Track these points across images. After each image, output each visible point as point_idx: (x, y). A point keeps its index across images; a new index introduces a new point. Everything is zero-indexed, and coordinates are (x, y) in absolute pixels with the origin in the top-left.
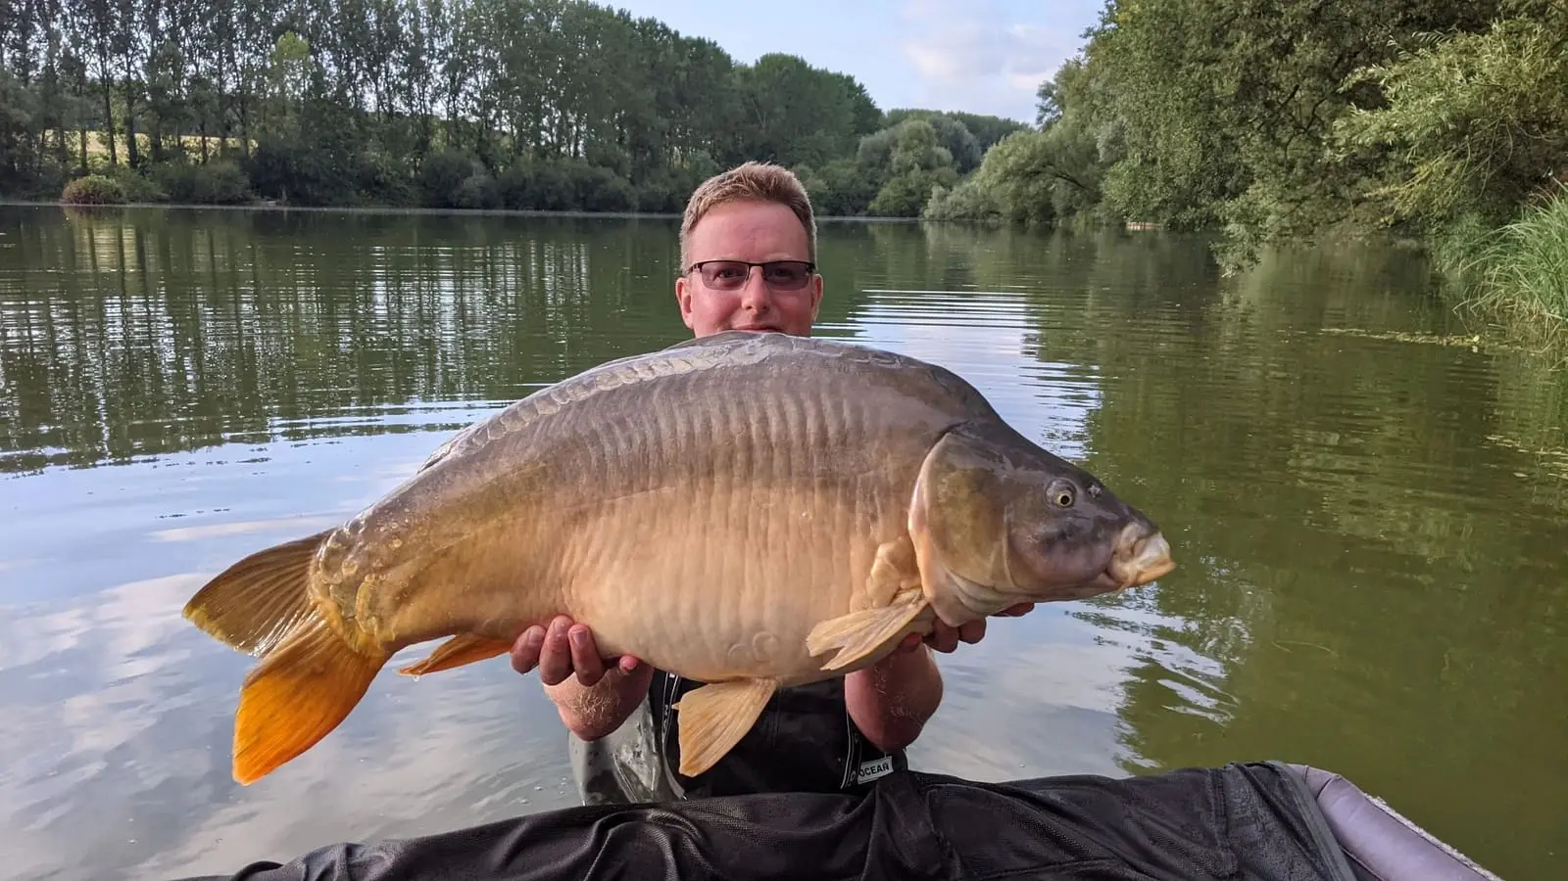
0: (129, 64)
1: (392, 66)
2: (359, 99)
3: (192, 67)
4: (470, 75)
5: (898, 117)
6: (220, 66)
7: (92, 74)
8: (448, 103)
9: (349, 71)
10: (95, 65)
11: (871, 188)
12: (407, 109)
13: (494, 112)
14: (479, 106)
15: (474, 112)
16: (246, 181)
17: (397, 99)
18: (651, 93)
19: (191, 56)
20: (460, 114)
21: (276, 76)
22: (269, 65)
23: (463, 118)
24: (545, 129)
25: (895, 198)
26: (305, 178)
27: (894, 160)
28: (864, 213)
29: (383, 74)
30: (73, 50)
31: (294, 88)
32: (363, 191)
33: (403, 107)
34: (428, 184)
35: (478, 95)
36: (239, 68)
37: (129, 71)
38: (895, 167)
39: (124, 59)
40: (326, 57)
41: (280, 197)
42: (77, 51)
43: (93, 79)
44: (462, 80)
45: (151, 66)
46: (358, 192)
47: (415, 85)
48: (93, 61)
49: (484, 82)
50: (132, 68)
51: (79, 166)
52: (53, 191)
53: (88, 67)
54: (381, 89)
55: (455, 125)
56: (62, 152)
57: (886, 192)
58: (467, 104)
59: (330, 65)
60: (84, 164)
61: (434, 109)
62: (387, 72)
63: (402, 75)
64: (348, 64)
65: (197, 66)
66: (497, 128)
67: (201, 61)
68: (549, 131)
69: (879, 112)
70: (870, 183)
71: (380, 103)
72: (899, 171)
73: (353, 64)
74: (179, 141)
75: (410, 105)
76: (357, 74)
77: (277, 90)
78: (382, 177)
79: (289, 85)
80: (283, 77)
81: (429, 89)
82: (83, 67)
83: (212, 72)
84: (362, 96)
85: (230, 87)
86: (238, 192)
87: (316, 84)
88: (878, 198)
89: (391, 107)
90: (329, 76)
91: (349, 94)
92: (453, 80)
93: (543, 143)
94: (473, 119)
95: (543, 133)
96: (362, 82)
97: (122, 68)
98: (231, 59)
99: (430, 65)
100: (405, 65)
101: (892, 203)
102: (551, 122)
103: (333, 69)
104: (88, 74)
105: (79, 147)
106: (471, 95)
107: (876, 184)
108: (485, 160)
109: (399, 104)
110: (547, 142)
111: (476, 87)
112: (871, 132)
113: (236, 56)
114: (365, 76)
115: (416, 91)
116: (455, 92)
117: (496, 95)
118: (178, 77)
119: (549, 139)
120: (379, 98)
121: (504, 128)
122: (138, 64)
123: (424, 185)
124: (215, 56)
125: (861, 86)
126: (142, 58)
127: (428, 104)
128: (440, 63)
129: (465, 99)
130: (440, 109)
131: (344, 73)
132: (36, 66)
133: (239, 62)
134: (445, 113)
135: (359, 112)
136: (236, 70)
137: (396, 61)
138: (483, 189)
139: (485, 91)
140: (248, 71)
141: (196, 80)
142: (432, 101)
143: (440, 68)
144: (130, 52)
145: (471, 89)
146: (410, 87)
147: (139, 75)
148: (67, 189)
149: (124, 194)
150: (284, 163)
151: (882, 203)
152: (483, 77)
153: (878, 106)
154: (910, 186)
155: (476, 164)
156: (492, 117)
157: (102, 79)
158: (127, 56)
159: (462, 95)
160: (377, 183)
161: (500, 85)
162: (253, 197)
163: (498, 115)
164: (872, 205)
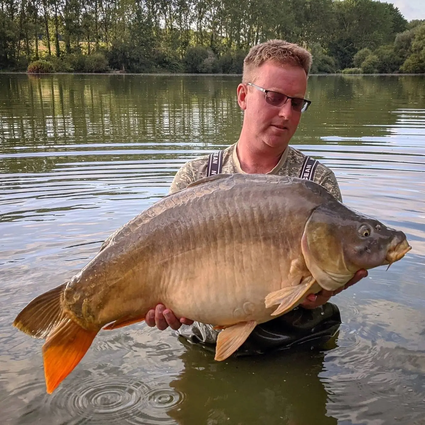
0: (56, 9)
1: (172, 7)
2: (157, 23)
3: (83, 10)
4: (208, 9)
5: (416, 23)
6: (96, 10)
7: (40, 14)
8: (198, 23)
9: (153, 9)
10: (42, 9)
11: (401, 59)
12: (179, 27)
13: (218, 27)
14: (212, 24)
15: (209, 27)
16: (107, 62)
17: (175, 22)
18: (293, 15)
19: (83, 4)
20: (203, 28)
21: (121, 13)
22: (117, 8)
23: (204, 30)
24: (242, 34)
25: (413, 64)
26: (133, 60)
27: (413, 45)
28: (397, 72)
29: (169, 10)
30: (32, 3)
31: (129, 18)
32: (159, 66)
33: (177, 26)
34: (188, 62)
35: (211, 19)
36: (104, 9)
37: (56, 12)
38: (413, 49)
39: (54, 7)
40: (143, 3)
41: (122, 69)
42: (34, 3)
43: (41, 16)
44: (204, 12)
45: (65, 10)
46: (156, 66)
47: (183, 15)
48: (41, 8)
49: (214, 13)
50: (58, 10)
51: (35, 56)
52: (23, 67)
53: (39, 10)
54: (167, 17)
55: (201, 34)
56: (28, 50)
57: (408, 61)
58: (206, 23)
59: (144, 7)
60: (37, 55)
61: (191, 26)
62: (170, 9)
63: (177, 11)
64: (153, 6)
65: (86, 9)
66: (220, 35)
67: (88, 7)
68: (244, 35)
69: (406, 21)
70: (401, 57)
71: (167, 24)
72: (415, 50)
73: (155, 6)
74: (78, 44)
75: (180, 25)
76: (157, 11)
77: (121, 19)
78: (167, 59)
79: (126, 17)
80: (124, 13)
81: (189, 17)
82: (37, 10)
83: (93, 12)
84: (159, 21)
85: (100, 19)
86: (103, 67)
87: (139, 16)
88: (404, 65)
89: (172, 26)
90: (144, 12)
91: (153, 20)
92: (200, 12)
93: (241, 42)
94: (209, 31)
95: (241, 36)
96: (159, 15)
97: (53, 11)
98: (101, 6)
99: (190, 5)
100: (178, 6)
101: (411, 67)
102: (245, 31)
103: (146, 9)
104: (38, 13)
105: (35, 47)
106: (208, 19)
107: (403, 57)
108: (214, 50)
109: (175, 24)
110: (243, 41)
111: (211, 16)
112: (402, 31)
113: (103, 4)
114: (160, 12)
115: (183, 18)
116: (201, 18)
117: (219, 19)
118: (78, 14)
119: (244, 39)
120: (166, 22)
121: (223, 35)
122: (60, 8)
123: (186, 62)
124: (94, 4)
125: (397, 9)
126: (62, 6)
127: (188, 24)
128: (194, 4)
129: (205, 21)
130: (194, 26)
131: (151, 10)
132: (17, 10)
133: (104, 6)
134: (196, 28)
135: (157, 29)
136: (103, 11)
137: (174, 4)
138: (213, 64)
139: (215, 17)
140: (108, 11)
141: (86, 15)
142: (191, 23)
143: (194, 7)
144: (57, 3)
145: (208, 16)
146: (180, 16)
147: (61, 14)
148: (29, 67)
149: (54, 68)
150: (124, 54)
151: (406, 67)
152: (214, 10)
153: (405, 18)
154: (421, 58)
155: (210, 52)
156: (217, 30)
157: (45, 16)
158: (55, 5)
159: (204, 19)
160: (165, 62)
161: (222, 14)
162: (109, 69)
163: (221, 28)
164: (402, 68)
